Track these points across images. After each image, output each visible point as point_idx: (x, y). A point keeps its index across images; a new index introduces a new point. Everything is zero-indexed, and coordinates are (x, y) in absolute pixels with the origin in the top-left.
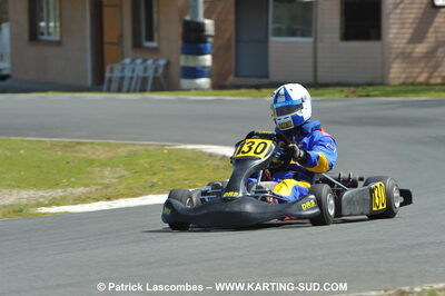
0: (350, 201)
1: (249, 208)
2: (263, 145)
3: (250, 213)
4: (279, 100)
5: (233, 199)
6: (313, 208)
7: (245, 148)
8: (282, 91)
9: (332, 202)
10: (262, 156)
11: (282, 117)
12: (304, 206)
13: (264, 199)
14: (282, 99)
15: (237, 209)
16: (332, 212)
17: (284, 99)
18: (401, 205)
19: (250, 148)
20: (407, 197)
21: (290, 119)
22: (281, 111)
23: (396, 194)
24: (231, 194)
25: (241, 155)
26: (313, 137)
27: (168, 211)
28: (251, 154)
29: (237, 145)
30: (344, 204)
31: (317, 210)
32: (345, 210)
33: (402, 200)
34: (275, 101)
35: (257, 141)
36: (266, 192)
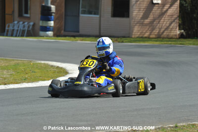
0: (129, 87)
1: (86, 89)
2: (92, 62)
3: (86, 91)
4: (100, 44)
5: (79, 85)
6: (113, 90)
7: (85, 63)
8: (101, 40)
9: (121, 87)
10: (92, 67)
11: (101, 52)
12: (109, 89)
13: (92, 85)
14: (101, 44)
15: (80, 89)
16: (121, 92)
17: (102, 43)
18: (151, 89)
19: (87, 63)
20: (153, 86)
21: (104, 52)
22: (100, 49)
23: (149, 85)
24: (78, 83)
25: (83, 66)
26: (114, 60)
27: (51, 89)
28: (87, 66)
29: (81, 62)
30: (126, 88)
31: (115, 90)
32: (127, 91)
33: (151, 87)
34: (98, 44)
35: (90, 60)
36: (93, 82)
